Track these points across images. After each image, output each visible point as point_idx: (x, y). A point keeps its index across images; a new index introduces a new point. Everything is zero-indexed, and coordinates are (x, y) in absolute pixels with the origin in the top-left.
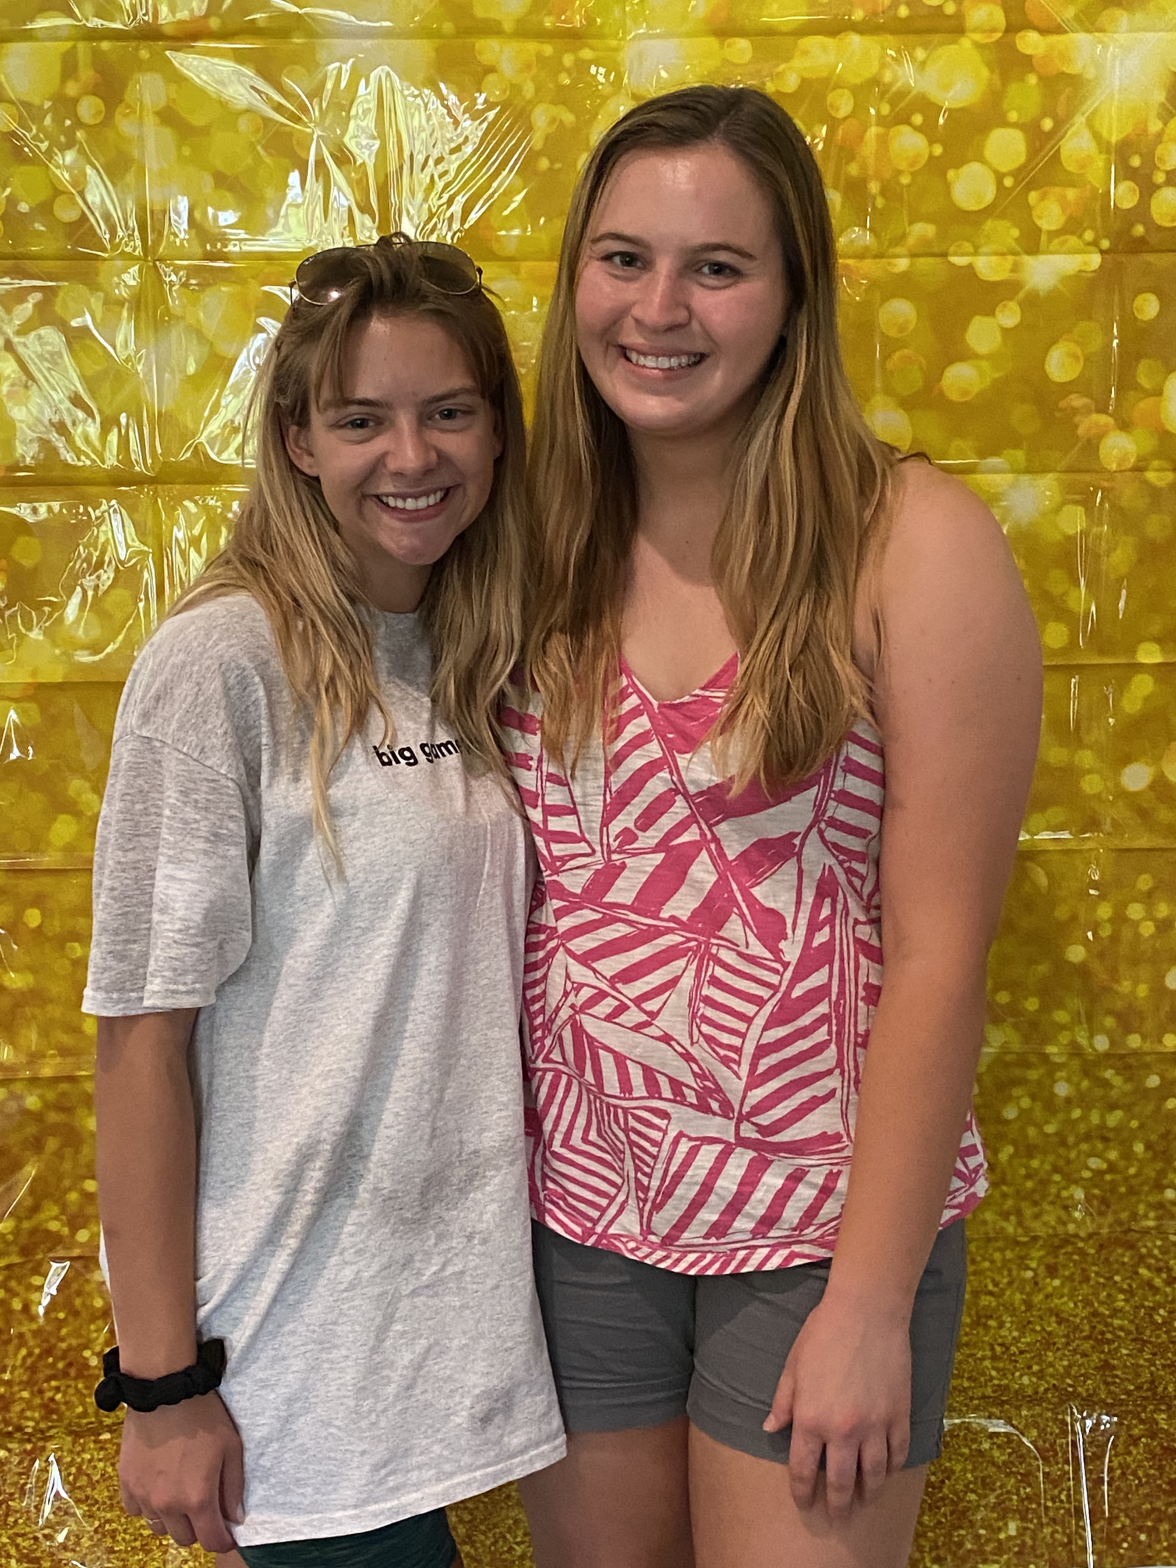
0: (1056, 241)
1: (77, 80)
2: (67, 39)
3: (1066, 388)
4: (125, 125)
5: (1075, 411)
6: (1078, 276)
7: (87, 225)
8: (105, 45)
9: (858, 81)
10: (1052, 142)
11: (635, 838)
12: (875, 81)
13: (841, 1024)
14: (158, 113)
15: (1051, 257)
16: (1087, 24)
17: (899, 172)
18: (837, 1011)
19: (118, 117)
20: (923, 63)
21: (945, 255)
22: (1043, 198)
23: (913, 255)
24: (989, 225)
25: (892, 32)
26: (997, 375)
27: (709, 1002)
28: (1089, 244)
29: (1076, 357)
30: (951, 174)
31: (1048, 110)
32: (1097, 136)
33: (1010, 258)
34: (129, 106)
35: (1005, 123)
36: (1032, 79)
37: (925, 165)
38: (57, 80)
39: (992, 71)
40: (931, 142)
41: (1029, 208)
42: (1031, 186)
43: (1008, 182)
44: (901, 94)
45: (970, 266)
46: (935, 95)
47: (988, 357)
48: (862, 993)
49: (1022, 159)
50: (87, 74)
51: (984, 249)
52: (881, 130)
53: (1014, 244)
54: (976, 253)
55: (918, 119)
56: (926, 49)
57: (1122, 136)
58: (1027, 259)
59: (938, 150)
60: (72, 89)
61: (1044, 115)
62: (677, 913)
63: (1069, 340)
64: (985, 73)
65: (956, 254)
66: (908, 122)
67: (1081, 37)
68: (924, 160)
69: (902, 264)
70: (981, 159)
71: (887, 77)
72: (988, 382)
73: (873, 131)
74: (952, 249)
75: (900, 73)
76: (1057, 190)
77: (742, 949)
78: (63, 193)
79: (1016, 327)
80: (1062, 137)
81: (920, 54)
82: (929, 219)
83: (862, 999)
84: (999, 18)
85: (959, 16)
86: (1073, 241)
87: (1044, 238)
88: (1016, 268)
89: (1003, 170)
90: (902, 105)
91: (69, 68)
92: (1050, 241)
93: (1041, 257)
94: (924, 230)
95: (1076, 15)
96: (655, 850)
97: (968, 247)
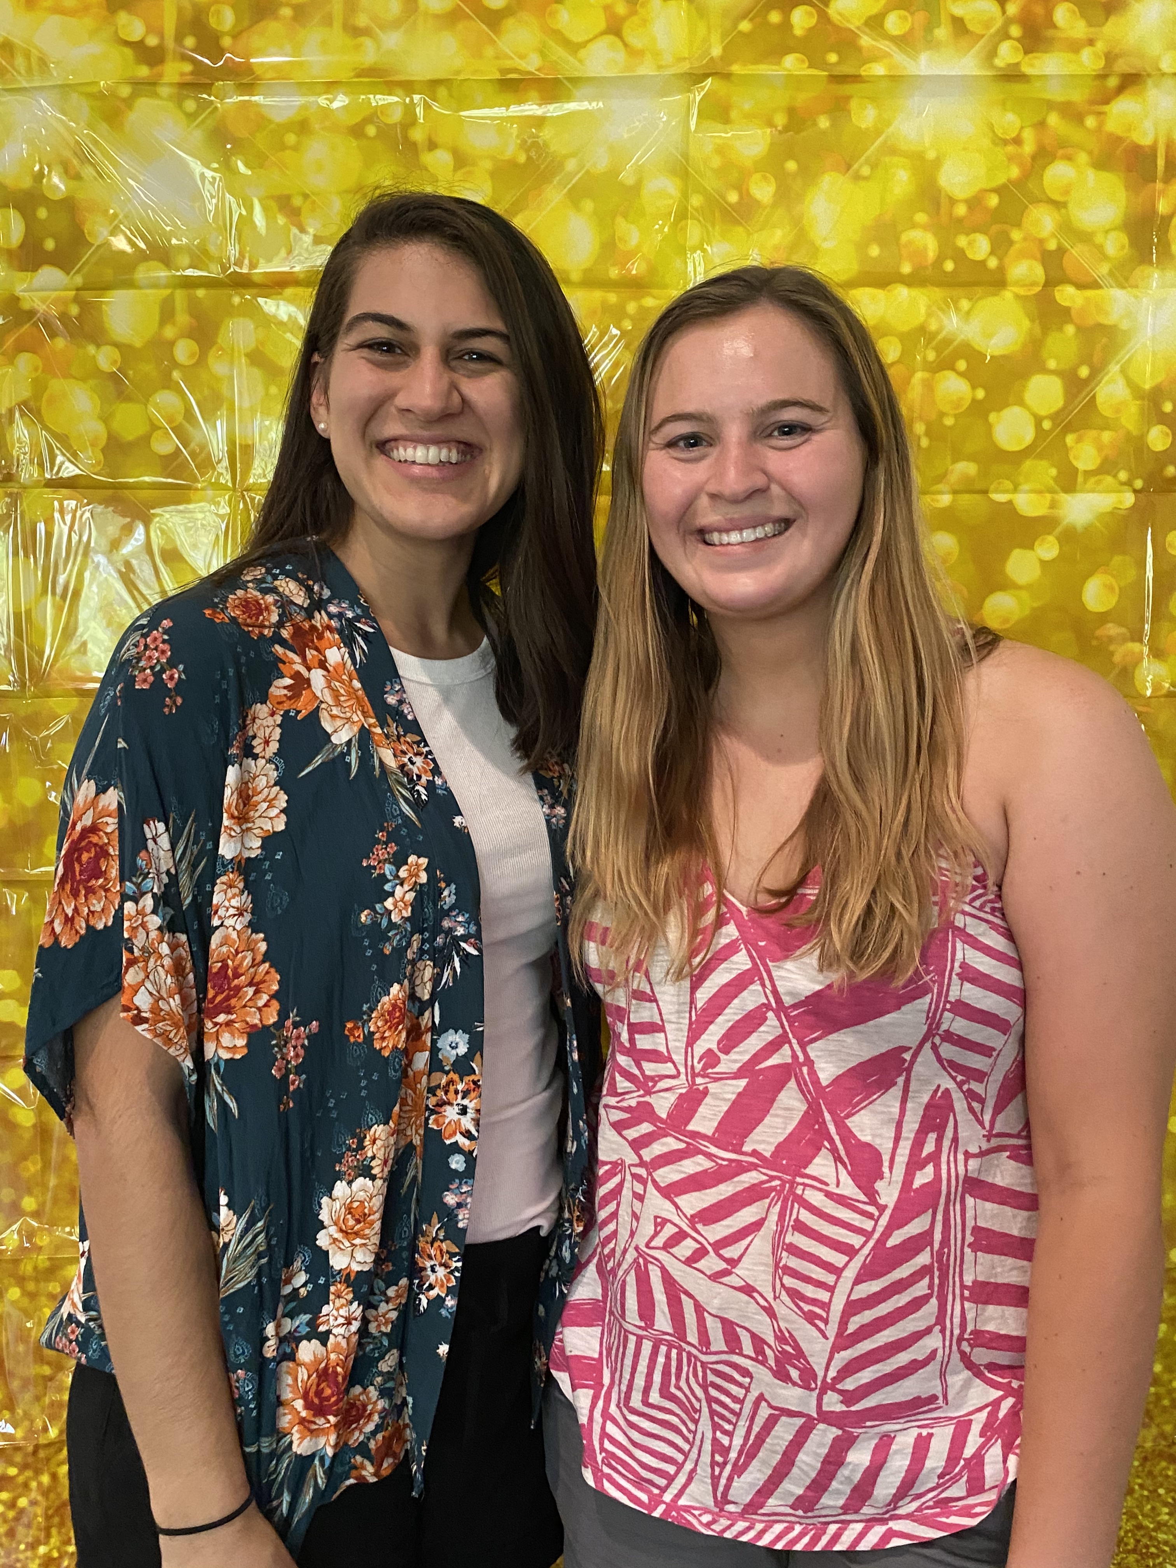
0: (1093, 480)
1: (174, 324)
2: (166, 287)
3: (1103, 618)
4: (217, 366)
5: (1111, 639)
6: (1114, 513)
7: (179, 460)
8: (201, 293)
9: (905, 328)
10: (1089, 389)
11: (718, 1061)
12: (922, 330)
13: (944, 1277)
14: (247, 355)
15: (1085, 495)
16: (1121, 279)
17: (942, 415)
18: (940, 1261)
19: (211, 360)
20: (968, 313)
21: (985, 492)
22: (1079, 440)
23: (955, 492)
24: (1028, 464)
25: (939, 284)
26: (1035, 605)
27: (795, 1251)
28: (1123, 484)
29: (1111, 588)
30: (992, 417)
31: (1086, 359)
32: (1130, 383)
33: (1048, 496)
34: (221, 349)
35: (1045, 371)
36: (1070, 329)
37: (969, 408)
38: (156, 324)
39: (1032, 321)
40: (974, 387)
41: (1066, 449)
42: (1068, 428)
43: (1047, 425)
44: (947, 342)
45: (1010, 502)
46: (979, 344)
47: (1028, 587)
48: (969, 1239)
49: (1060, 403)
50: (183, 318)
51: (1026, 487)
52: (926, 375)
53: (1052, 482)
54: (1015, 490)
55: (962, 365)
56: (970, 299)
57: (1153, 384)
58: (1064, 497)
59: (980, 394)
60: (169, 332)
61: (1082, 363)
62: (760, 1148)
63: (1106, 572)
64: (1026, 323)
65: (997, 491)
66: (953, 368)
67: (1116, 293)
68: (966, 404)
69: (945, 500)
70: (1021, 403)
71: (933, 326)
72: (1027, 612)
73: (919, 375)
74: (992, 487)
75: (946, 321)
76: (1093, 433)
77: (832, 1188)
78: (160, 428)
79: (1053, 560)
80: (1097, 385)
81: (965, 304)
82: (971, 458)
83: (970, 1245)
84: (1039, 273)
85: (1001, 270)
86: (1109, 479)
87: (1080, 479)
88: (1053, 505)
89: (1043, 413)
90: (946, 352)
91: (167, 314)
92: (1085, 481)
93: (1079, 496)
94: (967, 468)
95: (1110, 271)
96: (737, 1075)
97: (1008, 484)
